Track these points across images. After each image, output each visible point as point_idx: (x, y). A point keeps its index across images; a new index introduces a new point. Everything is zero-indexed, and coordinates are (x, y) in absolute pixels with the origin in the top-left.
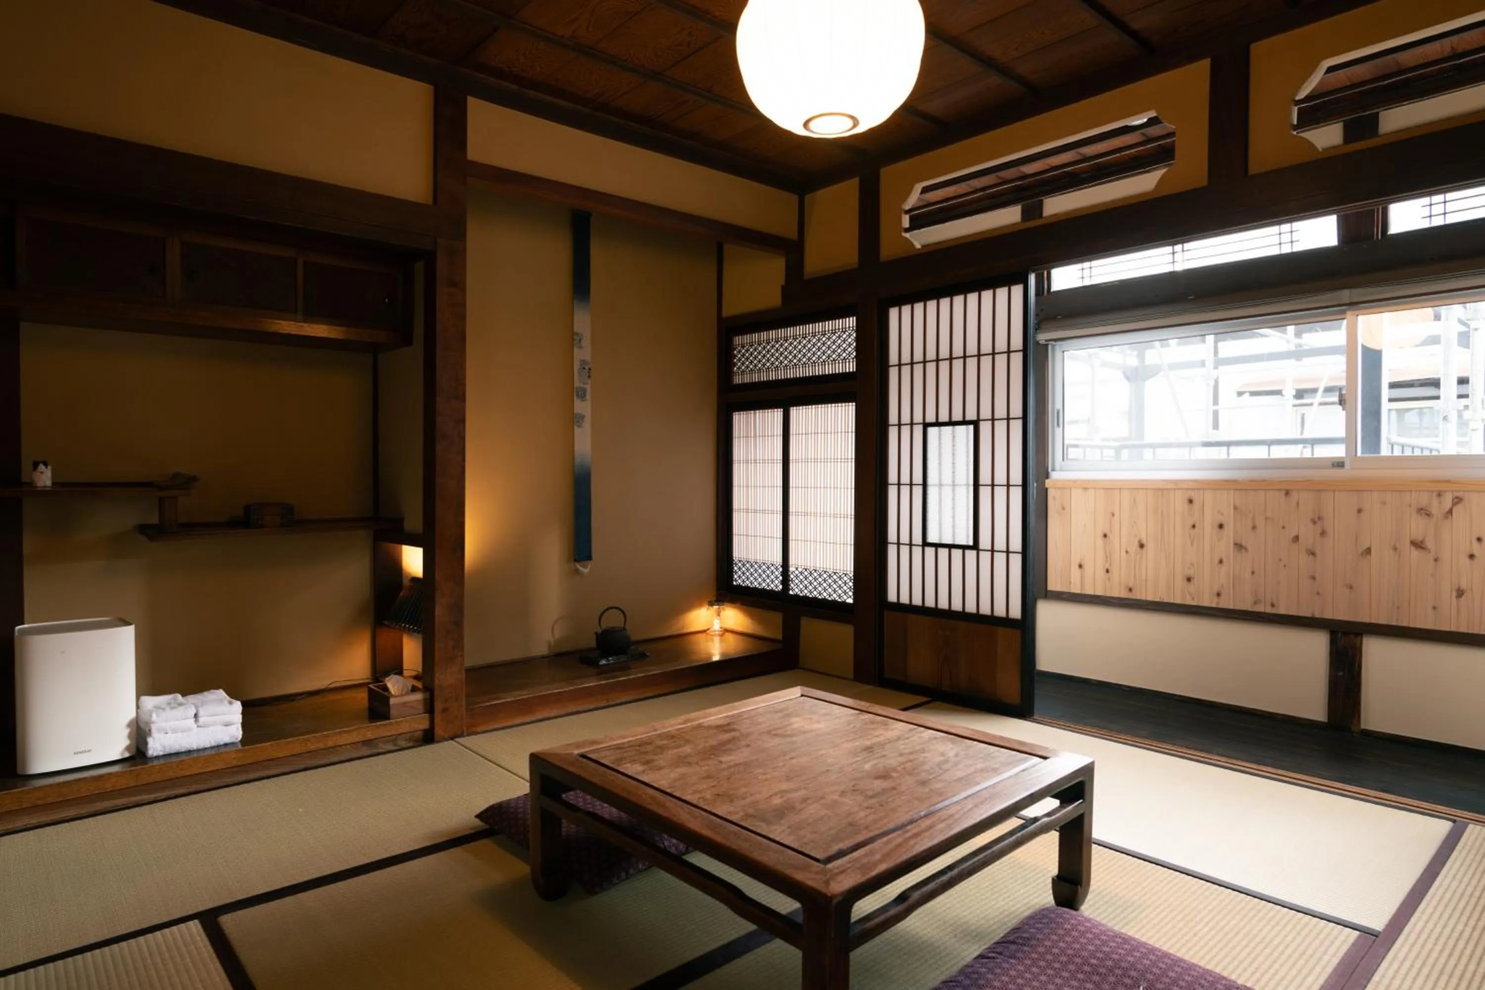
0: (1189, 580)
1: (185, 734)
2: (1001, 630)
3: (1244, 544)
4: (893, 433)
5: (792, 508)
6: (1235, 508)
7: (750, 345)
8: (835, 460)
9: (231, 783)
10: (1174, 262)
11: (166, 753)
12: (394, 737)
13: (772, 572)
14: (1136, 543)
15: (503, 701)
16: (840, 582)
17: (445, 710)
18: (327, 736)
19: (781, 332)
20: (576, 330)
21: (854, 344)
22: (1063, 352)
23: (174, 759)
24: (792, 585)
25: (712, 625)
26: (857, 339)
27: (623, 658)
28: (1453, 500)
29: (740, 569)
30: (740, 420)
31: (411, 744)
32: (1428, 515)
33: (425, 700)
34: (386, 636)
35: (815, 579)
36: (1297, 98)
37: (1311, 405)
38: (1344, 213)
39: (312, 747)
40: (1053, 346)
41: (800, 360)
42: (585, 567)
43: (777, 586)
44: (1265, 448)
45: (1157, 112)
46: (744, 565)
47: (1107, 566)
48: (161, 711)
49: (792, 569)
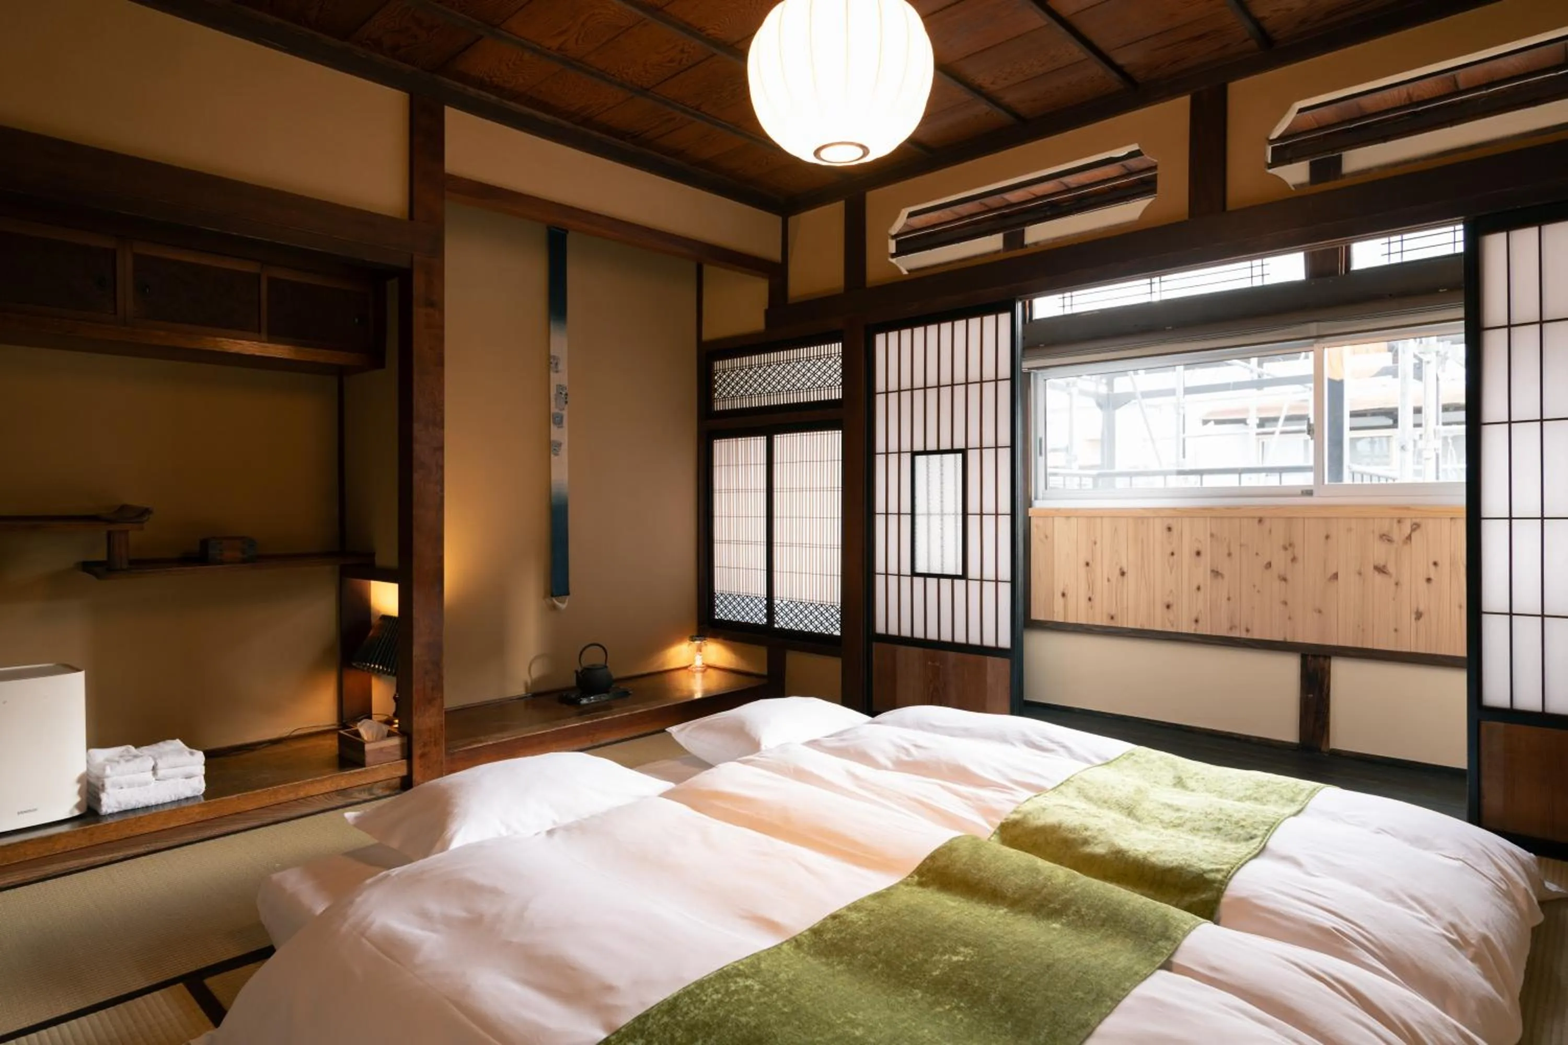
0: (1168, 607)
1: (142, 788)
2: (990, 660)
3: (1220, 570)
4: (880, 461)
5: (777, 539)
6: (1212, 535)
7: (731, 371)
8: (821, 489)
9: (195, 840)
10: (1151, 293)
11: (121, 810)
12: (369, 786)
13: (756, 605)
14: (1117, 572)
15: (485, 744)
16: (827, 615)
17: (423, 756)
18: (299, 786)
19: (764, 358)
20: (552, 353)
21: (840, 371)
22: (1045, 380)
23: (131, 816)
24: (777, 618)
25: (694, 661)
26: (843, 366)
27: (604, 697)
28: (1412, 527)
29: (722, 602)
30: (722, 448)
31: (387, 793)
32: (1389, 540)
33: (402, 745)
34: (353, 680)
35: (801, 612)
36: (1271, 138)
37: (1273, 433)
38: (1311, 251)
39: (282, 798)
40: (1035, 375)
41: (784, 387)
42: (563, 602)
43: (761, 620)
44: (1236, 476)
45: (1140, 146)
46: (726, 598)
47: (1090, 595)
48: (116, 764)
49: (777, 602)
